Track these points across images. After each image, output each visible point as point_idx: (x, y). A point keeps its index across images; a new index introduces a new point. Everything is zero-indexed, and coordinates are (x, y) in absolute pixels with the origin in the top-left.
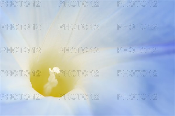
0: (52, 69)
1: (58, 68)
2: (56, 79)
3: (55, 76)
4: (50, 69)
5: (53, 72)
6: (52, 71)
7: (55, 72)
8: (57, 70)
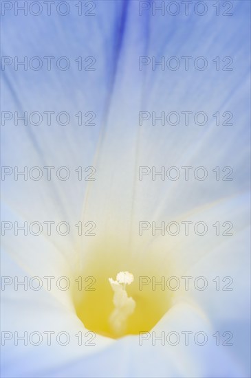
0: (115, 279)
1: (127, 272)
2: (129, 297)
3: (125, 292)
4: (111, 280)
5: (118, 284)
6: (116, 282)
7: (123, 281)
8: (125, 278)
